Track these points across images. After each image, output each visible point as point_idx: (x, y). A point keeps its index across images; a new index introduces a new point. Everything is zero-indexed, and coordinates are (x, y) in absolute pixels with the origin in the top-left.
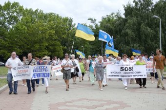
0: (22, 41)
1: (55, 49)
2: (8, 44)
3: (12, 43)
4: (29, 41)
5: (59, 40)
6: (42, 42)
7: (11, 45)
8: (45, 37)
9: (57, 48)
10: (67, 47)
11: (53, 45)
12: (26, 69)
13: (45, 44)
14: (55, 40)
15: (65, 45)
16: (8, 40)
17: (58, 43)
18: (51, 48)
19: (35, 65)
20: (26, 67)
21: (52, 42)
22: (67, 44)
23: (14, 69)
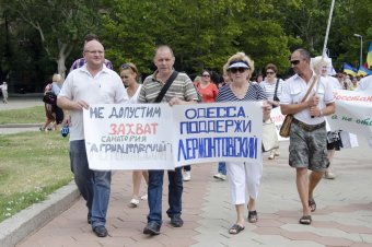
0: (166, 20)
1: (265, 44)
2: (126, 30)
3: (137, 29)
4: (184, 20)
5: (278, 17)
6: (226, 24)
7: (135, 35)
8: (234, 9)
9: (271, 41)
10: (304, 38)
11: (259, 33)
12: (150, 120)
13: (235, 29)
14: (265, 16)
15: (296, 32)
16: (125, 18)
17: (275, 26)
18: (252, 41)
19: (186, 99)
20: (150, 113)
21: (256, 25)
22: (303, 29)
23: (97, 113)
